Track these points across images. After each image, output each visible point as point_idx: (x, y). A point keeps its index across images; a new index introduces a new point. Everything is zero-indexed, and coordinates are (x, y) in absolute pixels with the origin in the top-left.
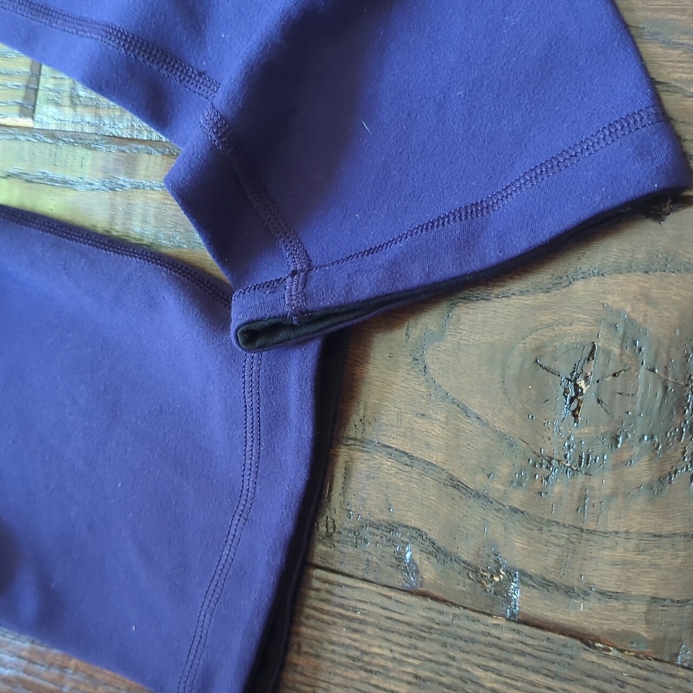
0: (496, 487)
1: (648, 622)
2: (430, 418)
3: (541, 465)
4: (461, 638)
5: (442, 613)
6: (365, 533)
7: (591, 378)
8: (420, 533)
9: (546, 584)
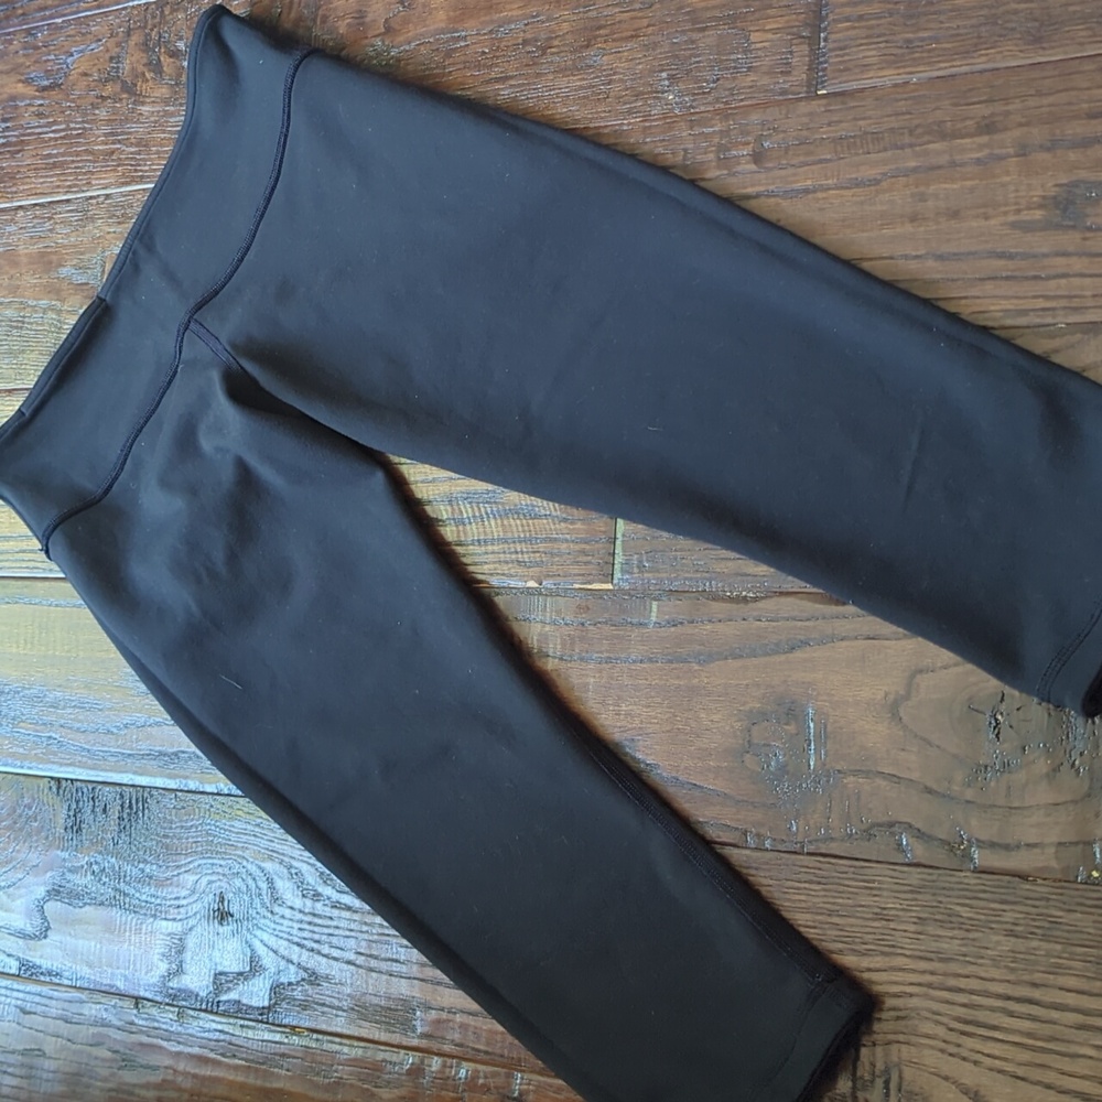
0: (955, 789)
1: (1057, 858)
2: (908, 751)
3: (981, 771)
4: (944, 889)
5: (929, 874)
6: (875, 831)
7: (1005, 713)
8: (910, 826)
9: (993, 845)
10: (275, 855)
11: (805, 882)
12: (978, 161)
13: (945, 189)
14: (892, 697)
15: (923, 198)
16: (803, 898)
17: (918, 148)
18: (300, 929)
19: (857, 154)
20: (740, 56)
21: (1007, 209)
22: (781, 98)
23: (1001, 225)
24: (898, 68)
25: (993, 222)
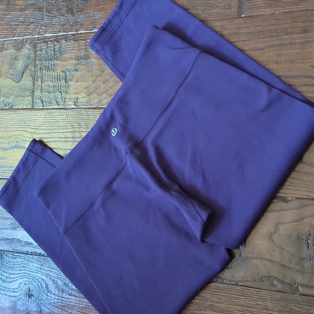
0: (293, 265)
2: (276, 251)
3: (302, 260)
4: (289, 300)
5: (284, 295)
6: (264, 279)
7: (311, 240)
8: (276, 278)
9: (307, 286)
10: (48, 276)
11: (238, 295)
12: (301, 43)
13: (289, 52)
14: (270, 232)
15: (280, 55)
16: (238, 301)
17: (278, 37)
18: (57, 302)
19: (256, 39)
20: (212, 2)
21: (311, 60)
22: (228, 17)
23: (309, 66)
24: (271, 8)
25: (306, 65)
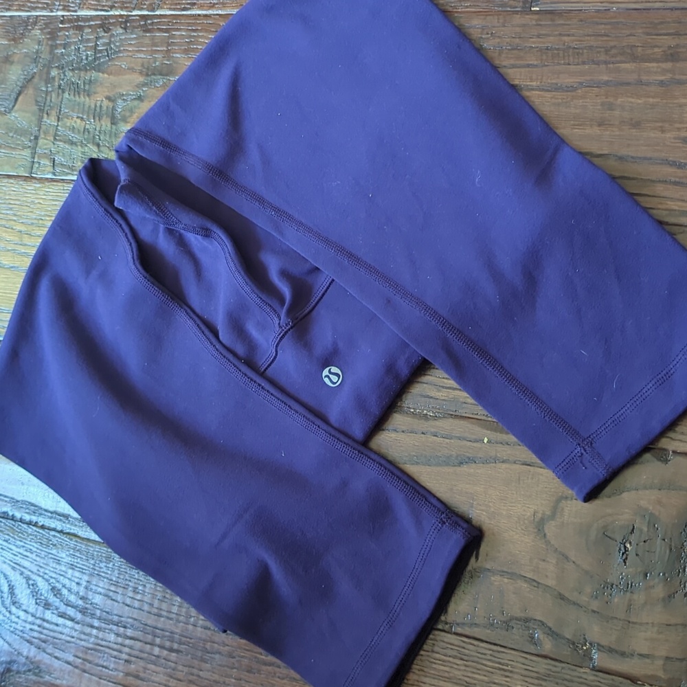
0: (584, 599)
1: (665, 670)
2: (548, 562)
3: (608, 588)
4: (566, 680)
5: (555, 666)
6: (512, 623)
7: (633, 542)
8: (543, 624)
9: (611, 650)
10: (18, 567)
11: (450, 656)
12: (662, 83)
13: (631, 102)
14: (540, 515)
15: (611, 107)
16: (447, 669)
17: (611, 66)
18: (31, 630)
19: (559, 64)
21: (681, 126)
22: (500, 9)
23: (675, 138)
25: (668, 135)
